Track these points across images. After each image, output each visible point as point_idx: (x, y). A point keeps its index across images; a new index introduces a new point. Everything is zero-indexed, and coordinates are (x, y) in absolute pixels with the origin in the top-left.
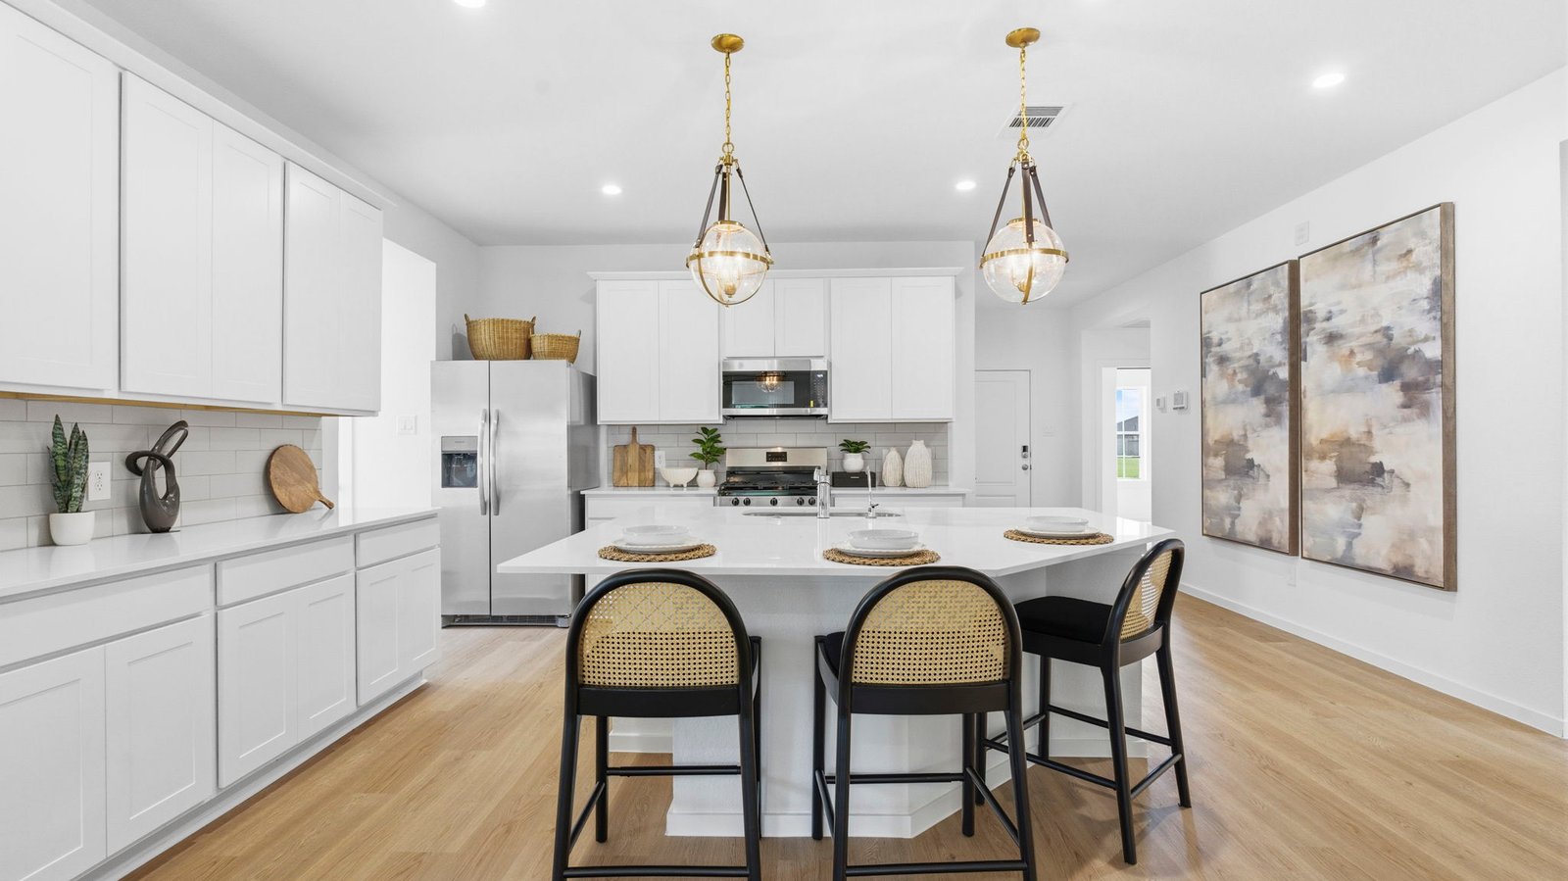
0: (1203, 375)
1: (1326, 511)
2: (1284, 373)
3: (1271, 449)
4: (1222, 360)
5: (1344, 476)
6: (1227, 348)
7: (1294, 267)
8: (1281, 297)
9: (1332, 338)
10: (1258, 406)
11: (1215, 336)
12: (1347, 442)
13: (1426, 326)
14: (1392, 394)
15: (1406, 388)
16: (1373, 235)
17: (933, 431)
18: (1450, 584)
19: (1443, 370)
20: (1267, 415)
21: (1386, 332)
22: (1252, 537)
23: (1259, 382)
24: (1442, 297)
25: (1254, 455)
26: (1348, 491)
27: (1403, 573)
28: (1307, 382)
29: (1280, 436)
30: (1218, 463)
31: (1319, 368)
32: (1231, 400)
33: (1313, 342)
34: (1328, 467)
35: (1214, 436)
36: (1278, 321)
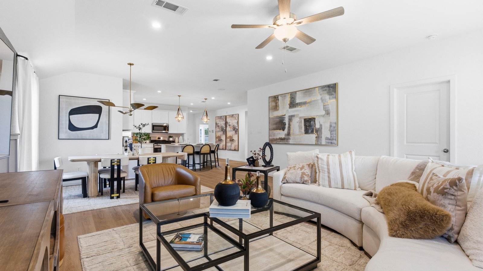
0: (216, 128)
1: (229, 144)
2: (225, 129)
3: (223, 138)
4: (218, 126)
5: (230, 140)
6: (219, 125)
7: (226, 116)
8: (225, 120)
9: (229, 125)
10: (222, 132)
11: (217, 123)
12: (231, 137)
13: (237, 125)
14: (234, 132)
15: (235, 131)
16: (233, 115)
17: (182, 135)
18: (238, 150)
19: (238, 129)
20: (223, 133)
21: (234, 125)
22: (221, 148)
23: (222, 130)
24: (238, 123)
25: (222, 138)
26: (231, 142)
27: (235, 150)
28: (227, 130)
29: (224, 136)
30: (217, 139)
31: (228, 129)
32: (219, 131)
33: (228, 125)
34: (229, 139)
35: (217, 136)
36: (224, 122)
